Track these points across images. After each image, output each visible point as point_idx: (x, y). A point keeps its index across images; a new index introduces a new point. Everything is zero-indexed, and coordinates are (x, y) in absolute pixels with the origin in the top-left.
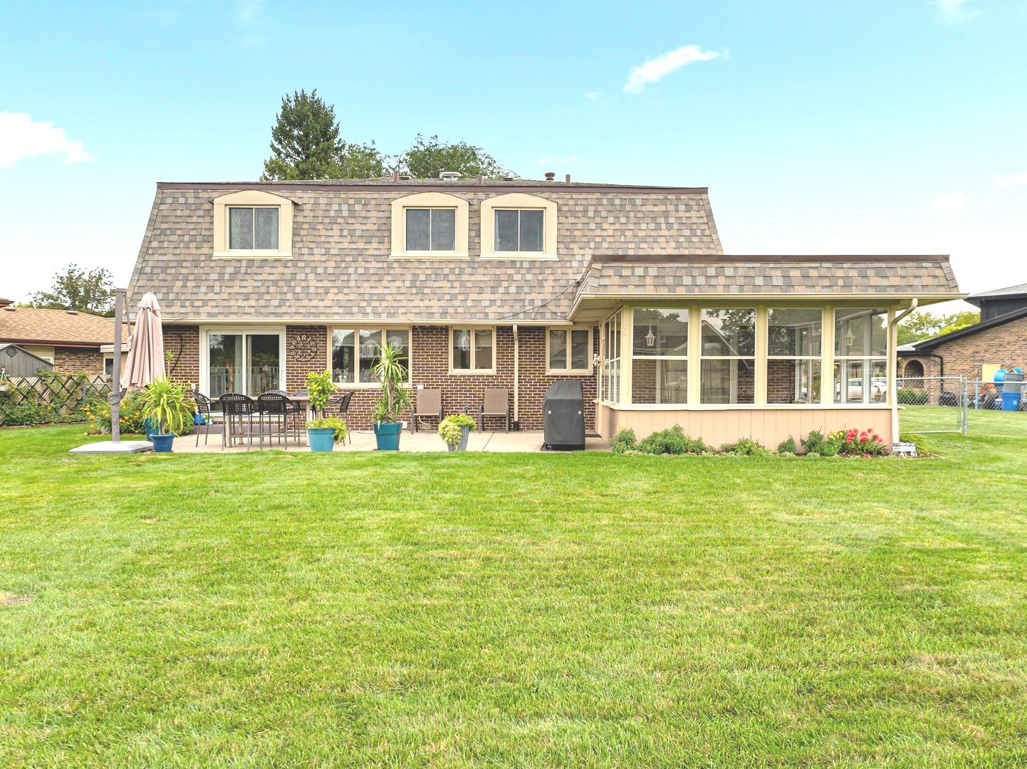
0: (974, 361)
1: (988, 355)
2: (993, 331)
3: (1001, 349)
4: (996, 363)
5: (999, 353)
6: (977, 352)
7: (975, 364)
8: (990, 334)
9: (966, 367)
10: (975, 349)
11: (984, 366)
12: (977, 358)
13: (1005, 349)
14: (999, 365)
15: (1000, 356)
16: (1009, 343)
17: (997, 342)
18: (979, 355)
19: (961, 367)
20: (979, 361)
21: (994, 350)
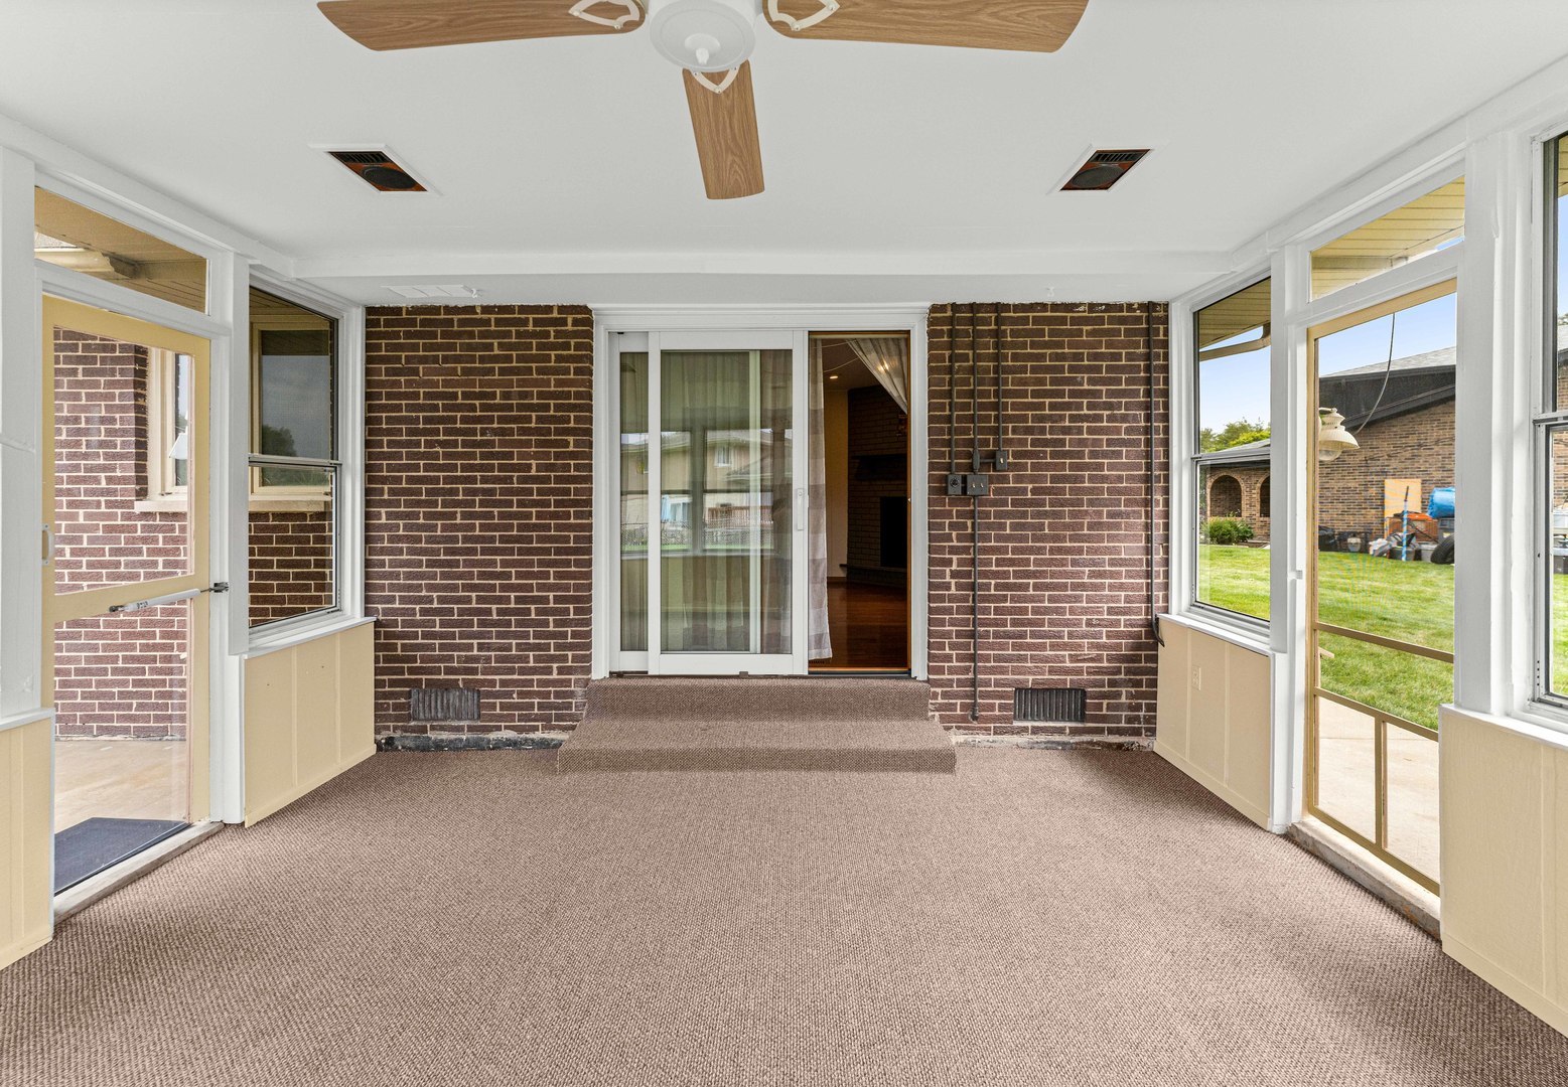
0: (1366, 474)
1: (1394, 463)
2: (1406, 422)
3: (1422, 452)
4: (1412, 476)
5: (1417, 459)
6: (1372, 459)
7: (1369, 478)
8: (1398, 427)
9: (1352, 485)
10: (1370, 454)
11: (1386, 481)
12: (1373, 469)
13: (1428, 453)
14: (1419, 480)
15: (1421, 463)
16: (1437, 442)
17: (1412, 440)
18: (1378, 463)
19: (1341, 485)
20: (1377, 474)
21: (1408, 455)
